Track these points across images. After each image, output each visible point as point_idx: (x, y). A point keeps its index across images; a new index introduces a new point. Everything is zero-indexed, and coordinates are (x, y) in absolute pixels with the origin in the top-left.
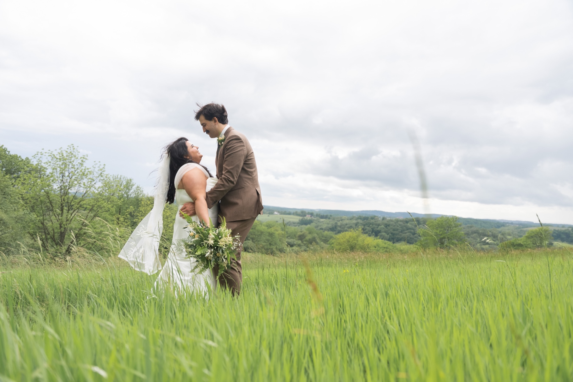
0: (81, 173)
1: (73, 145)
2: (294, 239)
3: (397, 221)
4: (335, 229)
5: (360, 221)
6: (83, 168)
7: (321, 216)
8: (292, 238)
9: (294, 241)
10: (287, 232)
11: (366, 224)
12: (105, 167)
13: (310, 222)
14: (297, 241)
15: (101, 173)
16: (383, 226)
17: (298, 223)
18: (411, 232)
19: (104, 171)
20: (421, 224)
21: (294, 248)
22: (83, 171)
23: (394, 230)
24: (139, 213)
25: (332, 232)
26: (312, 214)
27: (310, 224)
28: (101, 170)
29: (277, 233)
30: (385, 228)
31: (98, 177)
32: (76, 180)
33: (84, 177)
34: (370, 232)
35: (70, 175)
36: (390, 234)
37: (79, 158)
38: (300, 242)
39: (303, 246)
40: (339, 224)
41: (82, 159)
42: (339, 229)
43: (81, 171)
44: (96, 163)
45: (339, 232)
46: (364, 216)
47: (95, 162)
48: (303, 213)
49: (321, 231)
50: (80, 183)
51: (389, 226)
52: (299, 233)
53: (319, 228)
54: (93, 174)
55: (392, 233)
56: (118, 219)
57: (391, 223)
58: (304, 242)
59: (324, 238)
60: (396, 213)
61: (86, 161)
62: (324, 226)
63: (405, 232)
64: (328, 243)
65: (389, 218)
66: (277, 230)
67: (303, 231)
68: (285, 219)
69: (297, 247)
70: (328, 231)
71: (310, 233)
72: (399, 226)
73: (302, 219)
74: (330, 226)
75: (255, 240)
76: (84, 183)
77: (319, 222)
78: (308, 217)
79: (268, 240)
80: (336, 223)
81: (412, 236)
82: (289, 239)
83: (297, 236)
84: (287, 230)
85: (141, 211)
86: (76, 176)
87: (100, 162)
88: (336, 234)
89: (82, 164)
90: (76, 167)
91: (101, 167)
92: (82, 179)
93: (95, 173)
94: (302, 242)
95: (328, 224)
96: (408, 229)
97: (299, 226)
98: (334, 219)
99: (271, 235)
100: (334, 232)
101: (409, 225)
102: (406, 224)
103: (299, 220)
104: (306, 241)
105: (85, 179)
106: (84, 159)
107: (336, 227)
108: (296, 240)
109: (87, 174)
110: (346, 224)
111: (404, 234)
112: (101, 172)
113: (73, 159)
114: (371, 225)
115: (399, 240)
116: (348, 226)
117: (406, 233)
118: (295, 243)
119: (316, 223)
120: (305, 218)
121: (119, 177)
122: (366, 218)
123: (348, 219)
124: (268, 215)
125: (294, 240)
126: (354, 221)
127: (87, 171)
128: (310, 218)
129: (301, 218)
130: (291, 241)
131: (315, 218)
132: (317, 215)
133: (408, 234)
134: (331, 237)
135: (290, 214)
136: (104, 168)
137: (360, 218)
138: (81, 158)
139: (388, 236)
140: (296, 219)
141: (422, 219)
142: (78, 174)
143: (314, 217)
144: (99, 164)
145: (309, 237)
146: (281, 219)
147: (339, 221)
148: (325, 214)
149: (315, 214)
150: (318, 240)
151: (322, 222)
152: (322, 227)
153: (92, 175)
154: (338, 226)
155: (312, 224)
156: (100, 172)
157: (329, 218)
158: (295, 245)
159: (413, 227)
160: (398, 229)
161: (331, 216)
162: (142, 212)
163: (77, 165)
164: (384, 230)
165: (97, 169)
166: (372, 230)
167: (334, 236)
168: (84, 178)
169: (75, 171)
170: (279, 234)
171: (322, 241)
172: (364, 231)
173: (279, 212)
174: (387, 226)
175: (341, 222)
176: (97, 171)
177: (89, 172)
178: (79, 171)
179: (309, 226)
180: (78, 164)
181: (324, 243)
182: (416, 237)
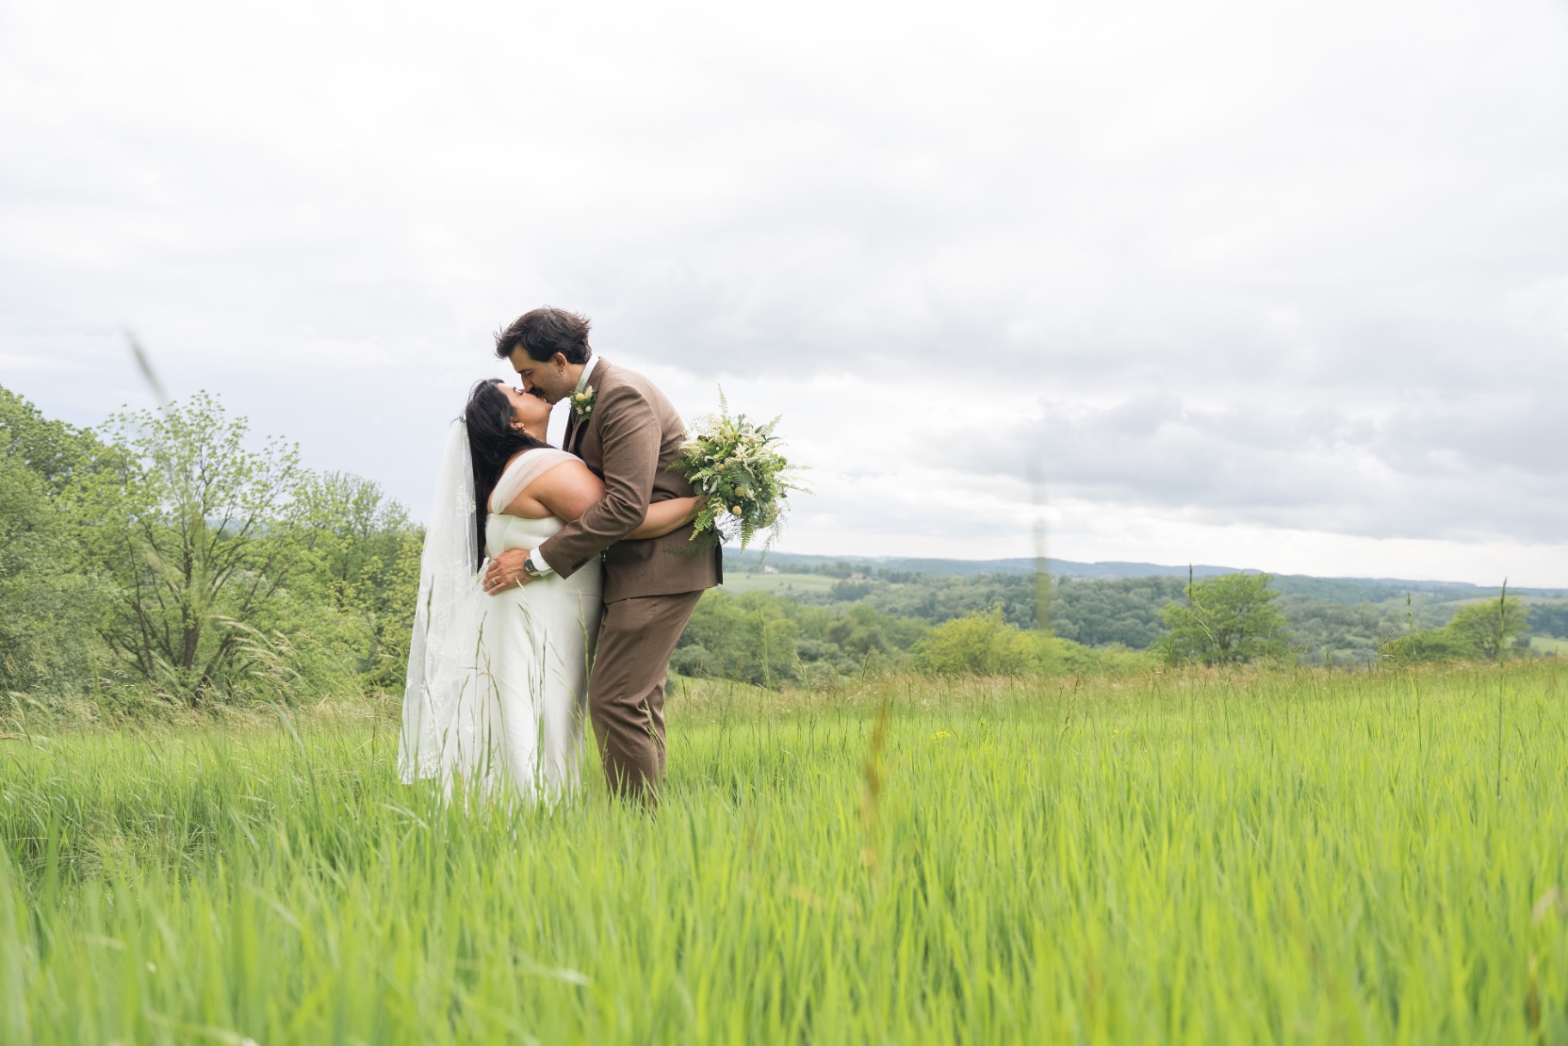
0: (233, 470)
1: (205, 391)
2: (818, 639)
3: (1100, 586)
4: (928, 611)
5: (997, 587)
6: (238, 454)
7: (893, 574)
8: (812, 637)
9: (819, 645)
10: (799, 621)
11: (1016, 596)
12: (300, 450)
13: (862, 592)
14: (827, 645)
15: (289, 468)
16: (1061, 601)
17: (829, 596)
18: (1138, 617)
19: (296, 462)
20: (1165, 594)
21: (819, 663)
22: (239, 460)
23: (1091, 611)
24: (396, 575)
25: (922, 619)
26: (866, 571)
27: (861, 598)
28: (288, 458)
29: (774, 623)
30: (1067, 606)
31: (282, 478)
32: (223, 488)
33: (242, 479)
34: (1028, 619)
35: (206, 474)
36: (1081, 623)
37: (226, 426)
38: (834, 647)
39: (843, 657)
40: (941, 596)
41: (233, 429)
42: (942, 609)
43: (234, 463)
44: (273, 440)
45: (942, 619)
46: (1009, 573)
47: (270, 437)
48: (842, 569)
49: (893, 616)
50: (234, 496)
51: (1077, 599)
52: (832, 624)
53: (887, 608)
54: (268, 471)
55: (1085, 620)
56: (341, 591)
57: (1084, 592)
58: (847, 648)
59: (901, 636)
60: (1097, 564)
61: (246, 434)
62: (901, 604)
63: (1123, 615)
64: (911, 648)
65: (1079, 580)
66: (772, 618)
67: (842, 618)
68: (794, 585)
69: (826, 660)
70: (911, 615)
71: (861, 623)
72: (1107, 601)
73: (840, 585)
74: (917, 602)
75: (712, 645)
76: (245, 495)
77: (885, 591)
78: (857, 578)
79: (748, 644)
80: (933, 594)
81: (1140, 627)
82: (804, 639)
83: (827, 630)
84: (798, 615)
85: (402, 570)
86: (221, 478)
87: (282, 437)
88: (932, 624)
89: (233, 444)
90: (220, 452)
91: (289, 450)
92: (239, 484)
93: (273, 468)
94: (842, 648)
95: (912, 597)
96: (1130, 607)
97: (831, 604)
98: (927, 584)
99: (755, 628)
100: (929, 619)
101: (1133, 597)
102: (1124, 594)
103: (832, 588)
104: (853, 644)
105: (246, 484)
106: (238, 427)
107: (932, 605)
108: (825, 642)
109: (250, 470)
110: (961, 598)
111: (1120, 623)
112: (288, 464)
113: (209, 430)
114: (1028, 600)
115: (1104, 639)
116: (965, 601)
117: (1124, 619)
118: (822, 650)
119: (879, 596)
120: (849, 581)
121: (341, 477)
122: (1014, 581)
123: (965, 584)
124: (748, 574)
125: (820, 642)
126: (983, 589)
127: (248, 461)
128: (862, 581)
129: (837, 581)
130: (810, 644)
131: (877, 582)
132: (881, 574)
133: (1129, 622)
134: (920, 633)
135: (806, 571)
136: (295, 452)
137: (998, 579)
138: (231, 426)
139: (1075, 629)
140: (825, 584)
141: (1169, 579)
142: (225, 472)
143: (874, 580)
144: (281, 442)
145: (859, 633)
146: (782, 584)
147: (942, 589)
148: (903, 571)
149: (875, 570)
150: (884, 641)
151: (896, 591)
152: (894, 605)
153: (265, 473)
154: (939, 602)
155: (867, 597)
156: (285, 466)
157: (915, 582)
158: (822, 655)
159: (1145, 602)
160: (1103, 609)
161: (918, 574)
162: (406, 573)
163: (222, 446)
164: (1063, 612)
165: (277, 457)
166: (1031, 612)
167: (928, 629)
168: (243, 481)
169: (219, 463)
170: (777, 628)
171: (896, 645)
172: (1009, 615)
173: (776, 566)
174: (1072, 599)
175: (945, 590)
176: (278, 461)
177: (254, 463)
178: (228, 461)
179: (858, 603)
180: (226, 445)
181: (901, 648)
182: (1151, 630)
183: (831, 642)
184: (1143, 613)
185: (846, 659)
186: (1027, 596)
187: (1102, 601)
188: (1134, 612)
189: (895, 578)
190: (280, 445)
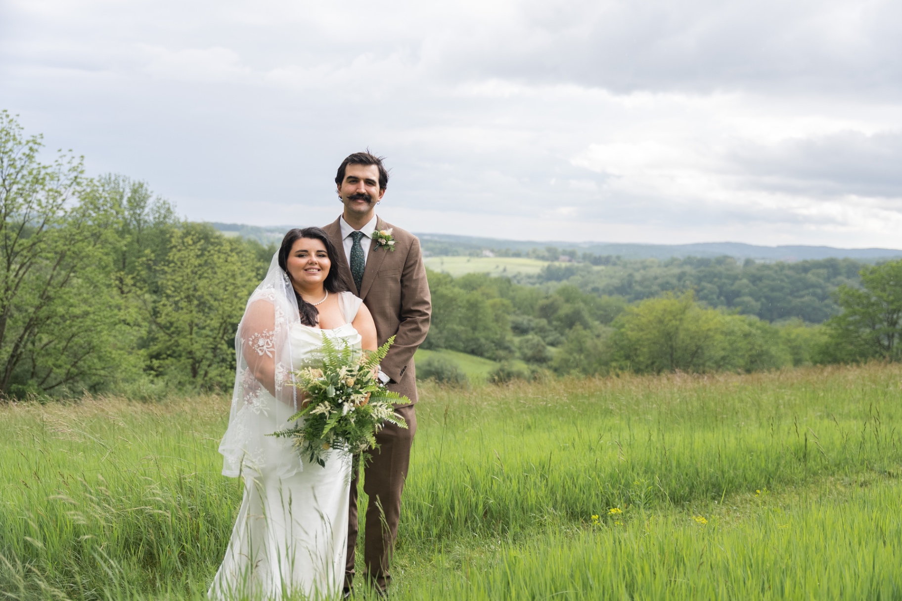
0: (30, 179)
1: (6, 111)
2: (529, 315)
3: (781, 267)
4: (624, 289)
5: (688, 269)
6: (34, 166)
7: (595, 258)
8: (524, 313)
9: (530, 320)
10: (513, 299)
11: (705, 276)
12: (84, 162)
13: (569, 273)
14: (537, 320)
15: (76, 177)
16: (745, 281)
17: (539, 276)
18: (814, 294)
19: (82, 172)
20: (839, 274)
21: (530, 336)
22: (35, 172)
23: (773, 289)
24: (168, 266)
25: (620, 297)
26: (572, 255)
27: (567, 278)
28: (74, 169)
29: (490, 302)
30: (751, 285)
31: (70, 186)
32: (21, 194)
33: (38, 187)
34: (715, 297)
35: (7, 183)
36: (763, 300)
37: (24, 142)
38: (544, 322)
39: (551, 331)
40: (638, 276)
41: (31, 144)
42: (638, 288)
43: (30, 173)
44: (62, 153)
45: (639, 297)
46: (699, 256)
47: (60, 150)
48: (552, 253)
49: (595, 295)
50: (30, 202)
51: (760, 279)
52: (542, 302)
53: (589, 288)
54: (59, 180)
55: (767, 297)
56: (121, 280)
57: (766, 272)
58: (555, 323)
59: (602, 313)
60: (779, 247)
61: (41, 149)
62: (601, 284)
63: (802, 293)
64: (612, 323)
65: (762, 262)
66: (488, 296)
67: (551, 296)
68: (509, 268)
69: (536, 333)
70: (610, 293)
71: (567, 301)
72: (786, 280)
73: (549, 268)
74: (616, 282)
75: (438, 321)
76: (39, 201)
77: (589, 272)
78: (564, 261)
79: (469, 319)
80: (631, 275)
81: (817, 303)
82: (517, 315)
83: (537, 307)
84: (511, 294)
85: (173, 262)
86: (20, 186)
87: (70, 150)
88: (630, 301)
89: (30, 157)
90: (18, 164)
91: (75, 163)
92: (35, 191)
93: (62, 177)
94: (550, 322)
95: (611, 277)
96: (808, 286)
97: (541, 283)
98: (625, 266)
99: (473, 306)
100: (627, 297)
101: (811, 277)
103: (542, 270)
104: (559, 319)
105: (40, 192)
106: (34, 145)
107: (630, 285)
108: (535, 317)
109: (44, 179)
110: (656, 278)
111: (798, 300)
112: (75, 174)
113: (10, 145)
114: (716, 279)
115: (784, 314)
116: (660, 281)
117: (802, 296)
118: (533, 324)
119: (583, 277)
120: (556, 264)
121: (113, 178)
122: (703, 262)
123: (659, 266)
124: (468, 258)
125: (531, 317)
126: (676, 271)
127: (43, 172)
128: (568, 264)
129: (546, 264)
130: (523, 320)
131: (581, 265)
132: (585, 257)
133: (806, 299)
134: (619, 310)
135: (517, 255)
136: (80, 164)
137: (689, 261)
138: (28, 142)
139: (757, 305)
140: (534, 267)
141: (845, 260)
142: (23, 182)
143: (579, 262)
144: (69, 155)
145: (566, 309)
146: (497, 267)
147: (638, 270)
148: (604, 254)
149: (580, 253)
150: (586, 315)
151: (598, 272)
152: (596, 285)
153: (56, 182)
154: (636, 282)
155: (572, 278)
156: (73, 175)
157: (615, 264)
158: (533, 329)
159: (821, 281)
160: (783, 288)
161: (618, 258)
162: (176, 264)
163: (20, 159)
164: (747, 290)
165: (65, 168)
166: (717, 291)
167: (627, 307)
168: (38, 189)
169: (18, 173)
170: (493, 306)
171: (597, 320)
172: (701, 296)
173: (492, 251)
174: (755, 279)
175: (642, 271)
176: (66, 172)
177: (47, 174)
178: (25, 172)
179: (565, 283)
180: (24, 157)
181: (602, 322)
182: (827, 306)
183: (540, 317)
184: (819, 291)
185: (554, 333)
186: (715, 276)
187: (782, 281)
188: (811, 290)
189: (597, 261)
190: (67, 159)
